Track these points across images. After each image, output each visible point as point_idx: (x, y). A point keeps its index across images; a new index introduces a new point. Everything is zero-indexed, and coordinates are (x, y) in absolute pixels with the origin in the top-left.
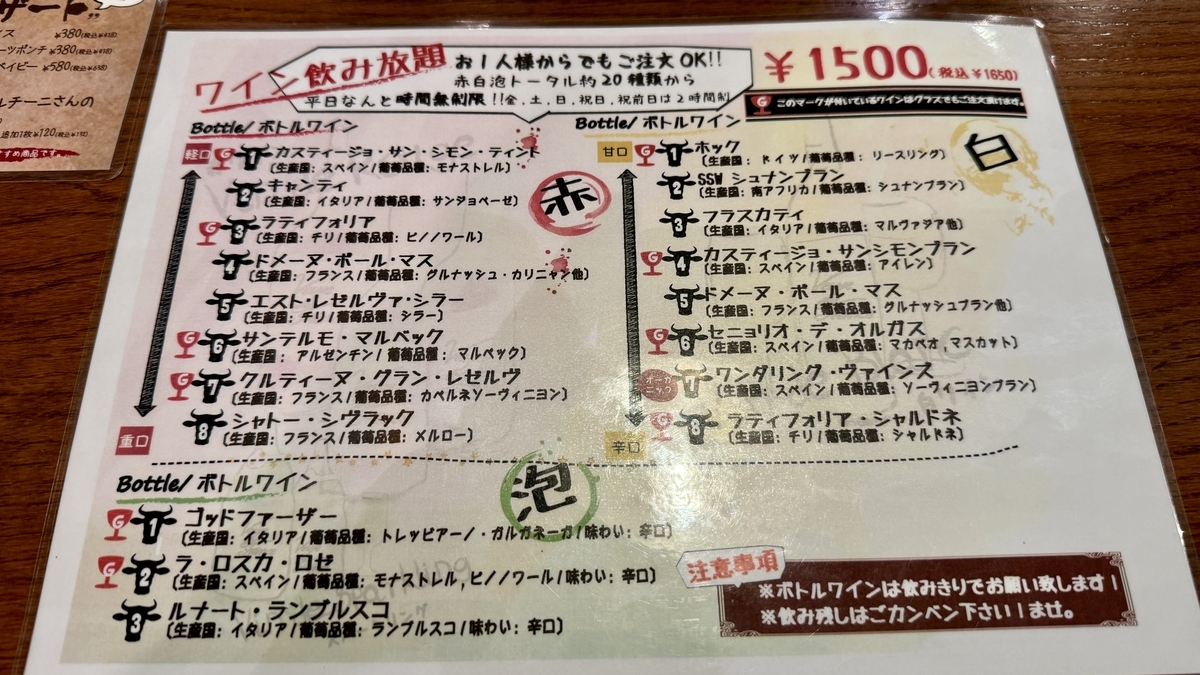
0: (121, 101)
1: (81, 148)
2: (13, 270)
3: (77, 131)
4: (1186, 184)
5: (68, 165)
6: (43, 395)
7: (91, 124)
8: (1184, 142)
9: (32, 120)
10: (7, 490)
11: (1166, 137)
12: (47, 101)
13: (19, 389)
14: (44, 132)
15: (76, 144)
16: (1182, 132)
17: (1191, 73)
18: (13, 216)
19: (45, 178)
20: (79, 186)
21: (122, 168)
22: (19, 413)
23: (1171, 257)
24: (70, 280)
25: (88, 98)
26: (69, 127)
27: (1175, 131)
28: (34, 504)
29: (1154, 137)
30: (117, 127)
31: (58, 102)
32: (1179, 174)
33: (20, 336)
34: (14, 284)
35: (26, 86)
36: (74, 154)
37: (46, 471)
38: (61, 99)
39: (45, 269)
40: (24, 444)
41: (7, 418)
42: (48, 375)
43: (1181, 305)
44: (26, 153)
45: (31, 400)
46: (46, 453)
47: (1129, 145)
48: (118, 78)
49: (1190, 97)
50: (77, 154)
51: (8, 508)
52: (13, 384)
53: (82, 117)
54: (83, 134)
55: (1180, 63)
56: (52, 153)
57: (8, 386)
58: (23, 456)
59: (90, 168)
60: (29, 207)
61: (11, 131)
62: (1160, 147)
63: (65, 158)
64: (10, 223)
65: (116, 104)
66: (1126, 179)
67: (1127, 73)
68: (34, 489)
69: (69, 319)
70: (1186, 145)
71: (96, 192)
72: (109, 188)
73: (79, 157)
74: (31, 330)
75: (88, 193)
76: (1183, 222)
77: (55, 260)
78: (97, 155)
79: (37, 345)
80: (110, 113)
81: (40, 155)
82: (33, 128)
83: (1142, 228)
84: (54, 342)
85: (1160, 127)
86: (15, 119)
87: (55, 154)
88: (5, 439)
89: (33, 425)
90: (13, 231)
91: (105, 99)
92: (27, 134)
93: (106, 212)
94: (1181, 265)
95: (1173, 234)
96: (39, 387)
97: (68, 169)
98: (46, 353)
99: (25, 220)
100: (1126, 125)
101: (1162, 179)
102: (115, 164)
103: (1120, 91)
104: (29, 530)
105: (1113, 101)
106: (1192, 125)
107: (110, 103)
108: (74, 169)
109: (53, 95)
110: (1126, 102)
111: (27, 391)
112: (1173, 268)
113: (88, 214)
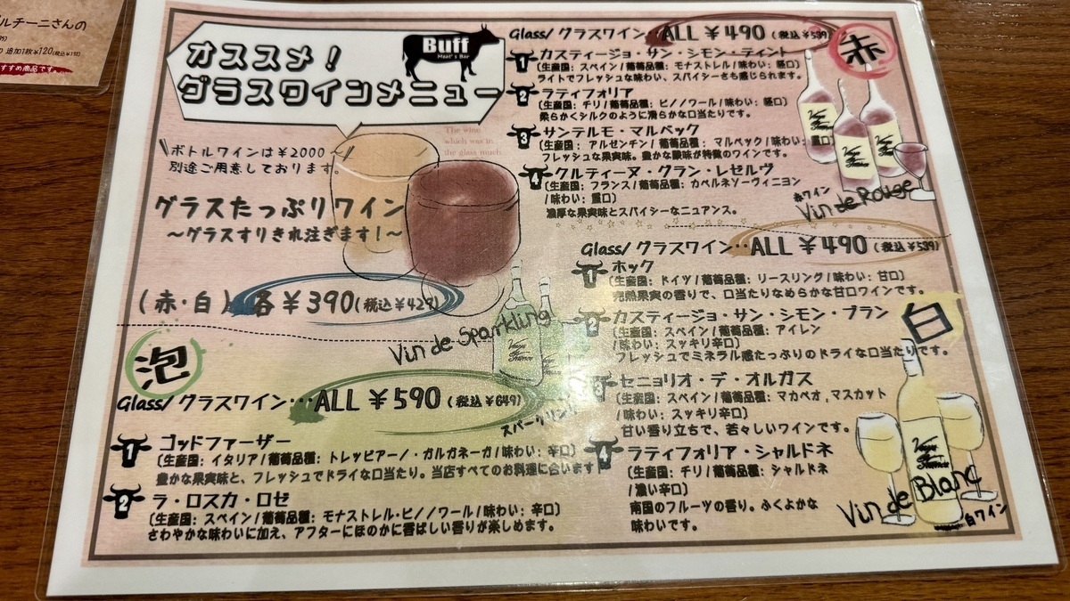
0: (109, 26)
1: (74, 66)
2: (14, 169)
3: (71, 51)
4: (1026, 149)
5: (62, 80)
6: (37, 277)
7: (83, 45)
8: (1029, 112)
9: (33, 39)
10: (5, 355)
11: (1014, 107)
12: (46, 23)
13: (17, 271)
14: (43, 51)
15: (70, 62)
16: (1029, 103)
17: (1043, 51)
18: (15, 122)
19: (43, 91)
20: (72, 99)
21: (108, 86)
22: (17, 291)
23: (1005, 212)
24: (62, 180)
25: (82, 22)
26: (65, 47)
27: (1022, 102)
28: (27, 367)
29: (1002, 106)
30: (105, 49)
31: (55, 24)
32: (1021, 141)
33: (18, 226)
34: (16, 181)
35: (28, 9)
36: (68, 71)
37: (38, 341)
38: (58, 22)
39: (40, 170)
40: (21, 317)
41: (7, 294)
42: (41, 260)
43: (1009, 254)
44: (27, 68)
45: (26, 280)
46: (38, 325)
47: (981, 112)
48: (108, 6)
49: (1040, 73)
50: (71, 72)
51: (5, 369)
52: (12, 266)
53: (76, 39)
54: (76, 54)
55: (1034, 41)
56: (50, 69)
57: (7, 267)
58: (19, 327)
59: (81, 84)
60: (29, 115)
61: (14, 48)
62: (1007, 115)
63: (60, 74)
64: (13, 129)
65: (105, 29)
66: (975, 143)
67: (986, 48)
68: (28, 355)
69: (60, 213)
70: (1030, 115)
71: (86, 105)
72: (98, 102)
73: (73, 74)
74: (27, 221)
75: (80, 106)
76: (1019, 183)
77: (51, 163)
78: (88, 73)
79: (33, 234)
80: (100, 36)
81: (39, 71)
82: (33, 46)
83: (982, 185)
84: (47, 233)
85: (1009, 98)
86: (18, 37)
87: (52, 70)
88: (4, 312)
89: (28, 301)
90: (15, 135)
91: (96, 24)
92: (29, 51)
93: (94, 123)
94: (1012, 220)
95: (1009, 192)
96: (33, 269)
97: (63, 84)
98: (40, 241)
99: (25, 127)
100: (980, 94)
101: (1006, 143)
102: (103, 81)
103: (979, 63)
104: (22, 388)
105: (971, 72)
106: (1038, 97)
107: (101, 28)
108: (68, 84)
109: (51, 18)
110: (982, 73)
111: (24, 273)
112: (1006, 221)
113: (78, 124)
